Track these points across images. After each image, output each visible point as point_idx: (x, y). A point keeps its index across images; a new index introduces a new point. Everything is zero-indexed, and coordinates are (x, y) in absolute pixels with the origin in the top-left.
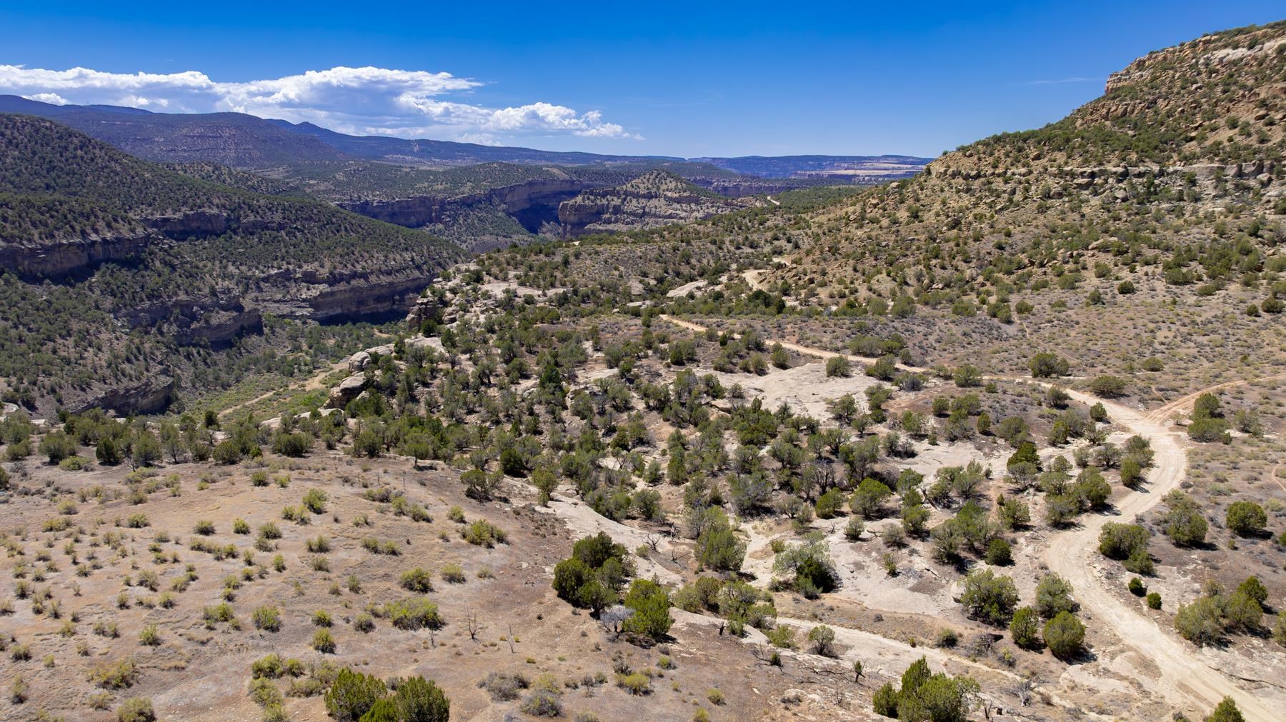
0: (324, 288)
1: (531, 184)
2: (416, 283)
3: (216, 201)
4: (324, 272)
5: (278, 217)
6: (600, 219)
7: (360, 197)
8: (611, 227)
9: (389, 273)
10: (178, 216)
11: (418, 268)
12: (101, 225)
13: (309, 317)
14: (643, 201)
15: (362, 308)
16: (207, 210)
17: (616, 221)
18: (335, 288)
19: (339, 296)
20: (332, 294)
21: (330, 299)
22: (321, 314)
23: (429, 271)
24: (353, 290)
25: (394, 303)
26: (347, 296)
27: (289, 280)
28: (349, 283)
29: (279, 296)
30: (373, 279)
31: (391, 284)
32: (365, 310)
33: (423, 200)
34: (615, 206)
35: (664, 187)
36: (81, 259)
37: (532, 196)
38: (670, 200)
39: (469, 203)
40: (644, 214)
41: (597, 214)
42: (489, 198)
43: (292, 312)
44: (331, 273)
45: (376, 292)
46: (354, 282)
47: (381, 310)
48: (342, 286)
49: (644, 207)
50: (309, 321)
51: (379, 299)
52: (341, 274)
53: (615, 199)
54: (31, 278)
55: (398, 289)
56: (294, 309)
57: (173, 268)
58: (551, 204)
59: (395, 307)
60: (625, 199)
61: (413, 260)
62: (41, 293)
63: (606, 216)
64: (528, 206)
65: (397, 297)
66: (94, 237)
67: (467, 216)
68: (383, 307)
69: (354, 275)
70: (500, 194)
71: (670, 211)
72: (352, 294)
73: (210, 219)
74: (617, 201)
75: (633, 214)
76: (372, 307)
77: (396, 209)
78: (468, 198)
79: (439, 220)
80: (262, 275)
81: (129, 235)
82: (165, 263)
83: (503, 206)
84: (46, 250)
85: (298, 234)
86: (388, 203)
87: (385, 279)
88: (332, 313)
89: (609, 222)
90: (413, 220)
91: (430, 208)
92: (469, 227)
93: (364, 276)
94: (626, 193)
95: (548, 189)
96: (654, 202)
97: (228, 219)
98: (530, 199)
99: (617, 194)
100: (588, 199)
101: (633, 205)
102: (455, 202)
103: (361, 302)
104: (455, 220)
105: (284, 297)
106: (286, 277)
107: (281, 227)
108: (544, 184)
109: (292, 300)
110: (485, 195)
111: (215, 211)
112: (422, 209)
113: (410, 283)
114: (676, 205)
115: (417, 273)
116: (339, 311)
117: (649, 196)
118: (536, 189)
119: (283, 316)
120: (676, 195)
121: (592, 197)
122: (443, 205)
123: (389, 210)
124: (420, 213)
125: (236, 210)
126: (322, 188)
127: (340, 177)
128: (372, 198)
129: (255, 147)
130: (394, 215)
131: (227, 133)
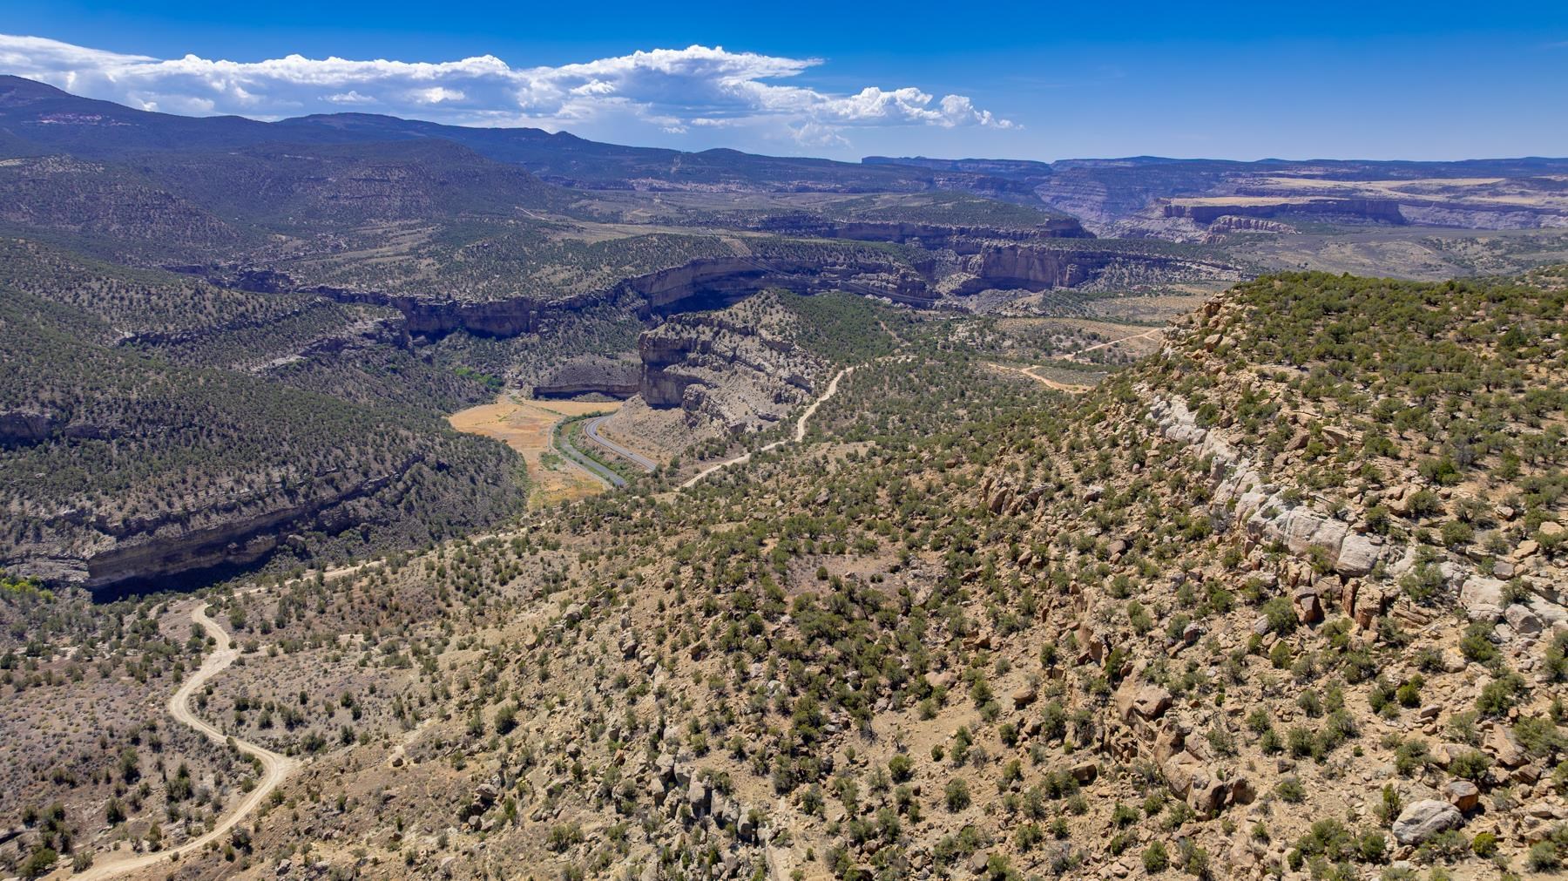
0: (108, 543)
1: (694, 264)
2: (276, 518)
3: (45, 396)
4: (117, 520)
5: (114, 420)
6: (684, 359)
7: (449, 297)
8: (695, 372)
9: (228, 509)
11: (291, 493)
13: (82, 586)
14: (737, 338)
15: (171, 566)
17: (703, 365)
18: (124, 544)
19: (128, 555)
20: (117, 552)
21: (115, 559)
22: (98, 582)
23: (306, 496)
24: (157, 543)
25: (229, 553)
26: (144, 552)
27: (79, 524)
28: (151, 533)
29: (58, 550)
30: (197, 523)
31: (225, 526)
32: (173, 569)
33: (521, 302)
34: (704, 343)
35: (765, 320)
37: (699, 280)
38: (764, 343)
39: (576, 307)
40: (734, 358)
41: (681, 352)
42: (614, 296)
43: (65, 576)
44: (125, 521)
45: (198, 541)
46: (161, 531)
47: (207, 565)
48: (134, 541)
49: (734, 349)
50: (81, 591)
51: (201, 551)
52: (141, 521)
53: (707, 330)
55: (239, 532)
56: (68, 572)
58: (723, 290)
59: (231, 558)
60: (717, 333)
61: (284, 481)
63: (691, 355)
64: (691, 293)
65: (234, 545)
67: (570, 325)
68: (206, 561)
69: (166, 519)
70: (640, 287)
71: (760, 360)
72: (153, 549)
73: (27, 422)
74: (707, 335)
75: (725, 358)
76: (190, 561)
77: (489, 313)
78: (576, 300)
79: (536, 330)
80: (48, 516)
83: (640, 302)
85: (133, 445)
86: (478, 304)
87: (217, 520)
88: (117, 578)
89: (694, 364)
90: (508, 326)
91: (527, 313)
92: (567, 342)
93: (183, 519)
94: (721, 325)
95: (720, 270)
96: (748, 343)
97: (52, 422)
98: (695, 284)
99: (710, 324)
100: (673, 329)
101: (724, 345)
102: (559, 306)
103: (168, 559)
104: (554, 330)
105: (63, 552)
106: (78, 519)
107: (114, 434)
108: (715, 263)
109: (71, 557)
110: (606, 293)
111: (36, 411)
112: (517, 314)
113: (264, 520)
114: (767, 353)
115: (284, 502)
116: (132, 573)
117: (746, 332)
118: (702, 270)
119: (50, 585)
120: (769, 337)
121: (678, 327)
122: (542, 309)
123: (480, 314)
124: (516, 318)
125: (68, 409)
126: (419, 277)
127: (459, 256)
128: (465, 296)
129: (426, 193)
130: (485, 320)
131: (396, 175)
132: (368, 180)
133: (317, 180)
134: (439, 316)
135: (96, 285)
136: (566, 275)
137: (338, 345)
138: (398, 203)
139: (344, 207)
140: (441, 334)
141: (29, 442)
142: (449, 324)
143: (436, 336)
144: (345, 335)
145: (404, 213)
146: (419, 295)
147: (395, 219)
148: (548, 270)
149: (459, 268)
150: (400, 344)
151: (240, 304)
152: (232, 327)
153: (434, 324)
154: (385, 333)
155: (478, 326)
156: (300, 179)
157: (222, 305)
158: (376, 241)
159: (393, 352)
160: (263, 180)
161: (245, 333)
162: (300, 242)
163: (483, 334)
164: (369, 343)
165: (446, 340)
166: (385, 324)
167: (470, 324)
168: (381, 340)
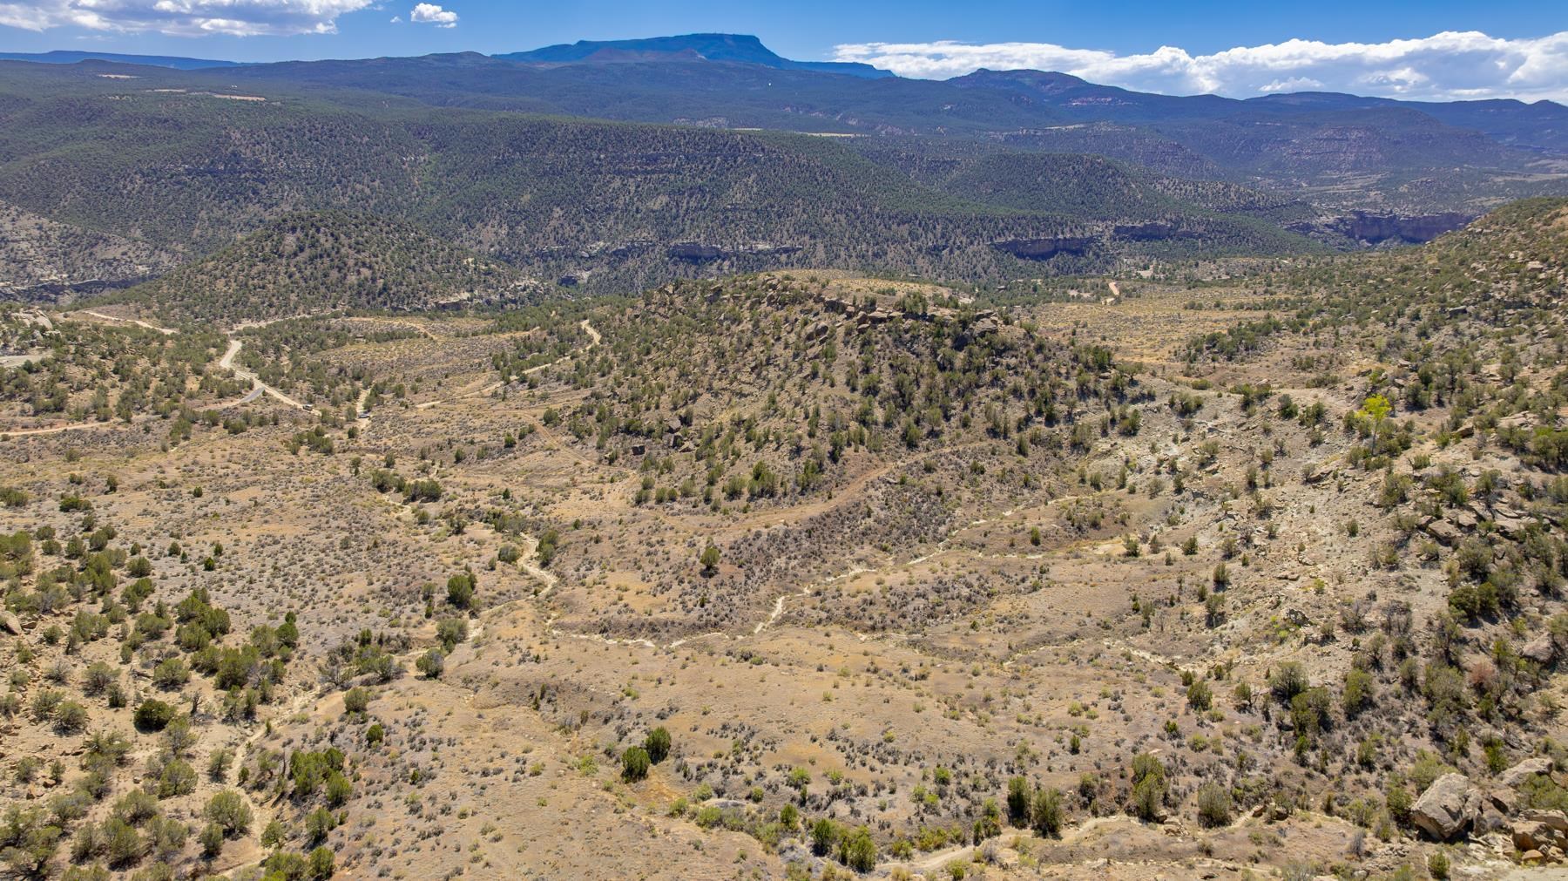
3: (1168, 216)
5: (1201, 229)
7: (1391, 212)
10: (1142, 225)
12: (1067, 230)
16: (1161, 223)
36: (1052, 247)
54: (1020, 255)
57: (1098, 256)
62: (1021, 263)
66: (1061, 236)
73: (1159, 228)
81: (1079, 236)
82: (1095, 254)
84: (1033, 242)
86: (1414, 218)
97: (1170, 229)
107: (1200, 236)
111: (1163, 223)
123: (1414, 225)
125: (1178, 223)
126: (1368, 200)
127: (1403, 189)
128: (1404, 211)
129: (1380, 150)
130: (1418, 230)
131: (1354, 135)
132: (1328, 139)
133: (1283, 142)
134: (1380, 226)
135: (1166, 182)
136: (1499, 201)
137: (1308, 228)
138: (1352, 158)
139: (1305, 161)
140: (1378, 239)
141: (1159, 238)
142: (1387, 232)
143: (1375, 240)
144: (1314, 222)
145: (1356, 166)
146: (1367, 210)
147: (1348, 170)
148: (1484, 198)
149: (1402, 195)
150: (1349, 234)
151: (1251, 196)
152: (1245, 208)
153: (1375, 231)
154: (1341, 226)
155: (1411, 234)
156: (1268, 141)
157: (1240, 195)
158: (1333, 182)
159: (1344, 239)
160: (1238, 143)
161: (1251, 213)
162: (1271, 181)
163: (1412, 240)
164: (1328, 231)
165: (1382, 244)
166: (1341, 220)
167: (1404, 233)
168: (1337, 230)
